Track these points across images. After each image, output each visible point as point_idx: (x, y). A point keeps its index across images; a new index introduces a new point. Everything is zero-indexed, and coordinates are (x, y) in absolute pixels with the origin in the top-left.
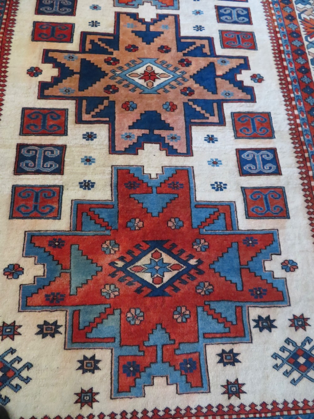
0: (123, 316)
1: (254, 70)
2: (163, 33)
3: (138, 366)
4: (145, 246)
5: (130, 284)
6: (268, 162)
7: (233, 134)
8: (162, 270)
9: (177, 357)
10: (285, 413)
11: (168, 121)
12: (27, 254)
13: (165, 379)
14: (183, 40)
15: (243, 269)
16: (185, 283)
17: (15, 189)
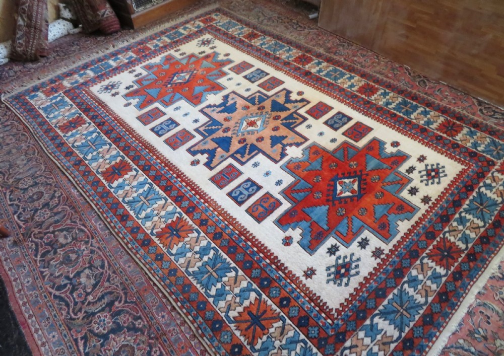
0: (182, 65)
2: (272, 147)
9: (156, 67)
10: (111, 76)
11: (222, 114)
12: (228, 59)
14: (256, 151)
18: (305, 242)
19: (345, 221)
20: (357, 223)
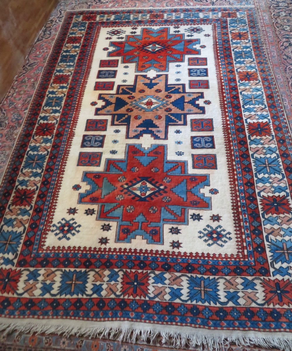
0: (124, 209)
1: (206, 98)
2: (158, 83)
3: (129, 230)
4: (139, 179)
5: (130, 195)
6: (208, 142)
7: (190, 129)
8: (146, 190)
9: (148, 228)
10: (202, 258)
11: (157, 124)
12: (83, 180)
13: (142, 237)
14: (169, 86)
15: (188, 191)
16: (157, 196)
17: (81, 154)
18: (197, 42)
19: (173, 39)
20: (169, 37)
